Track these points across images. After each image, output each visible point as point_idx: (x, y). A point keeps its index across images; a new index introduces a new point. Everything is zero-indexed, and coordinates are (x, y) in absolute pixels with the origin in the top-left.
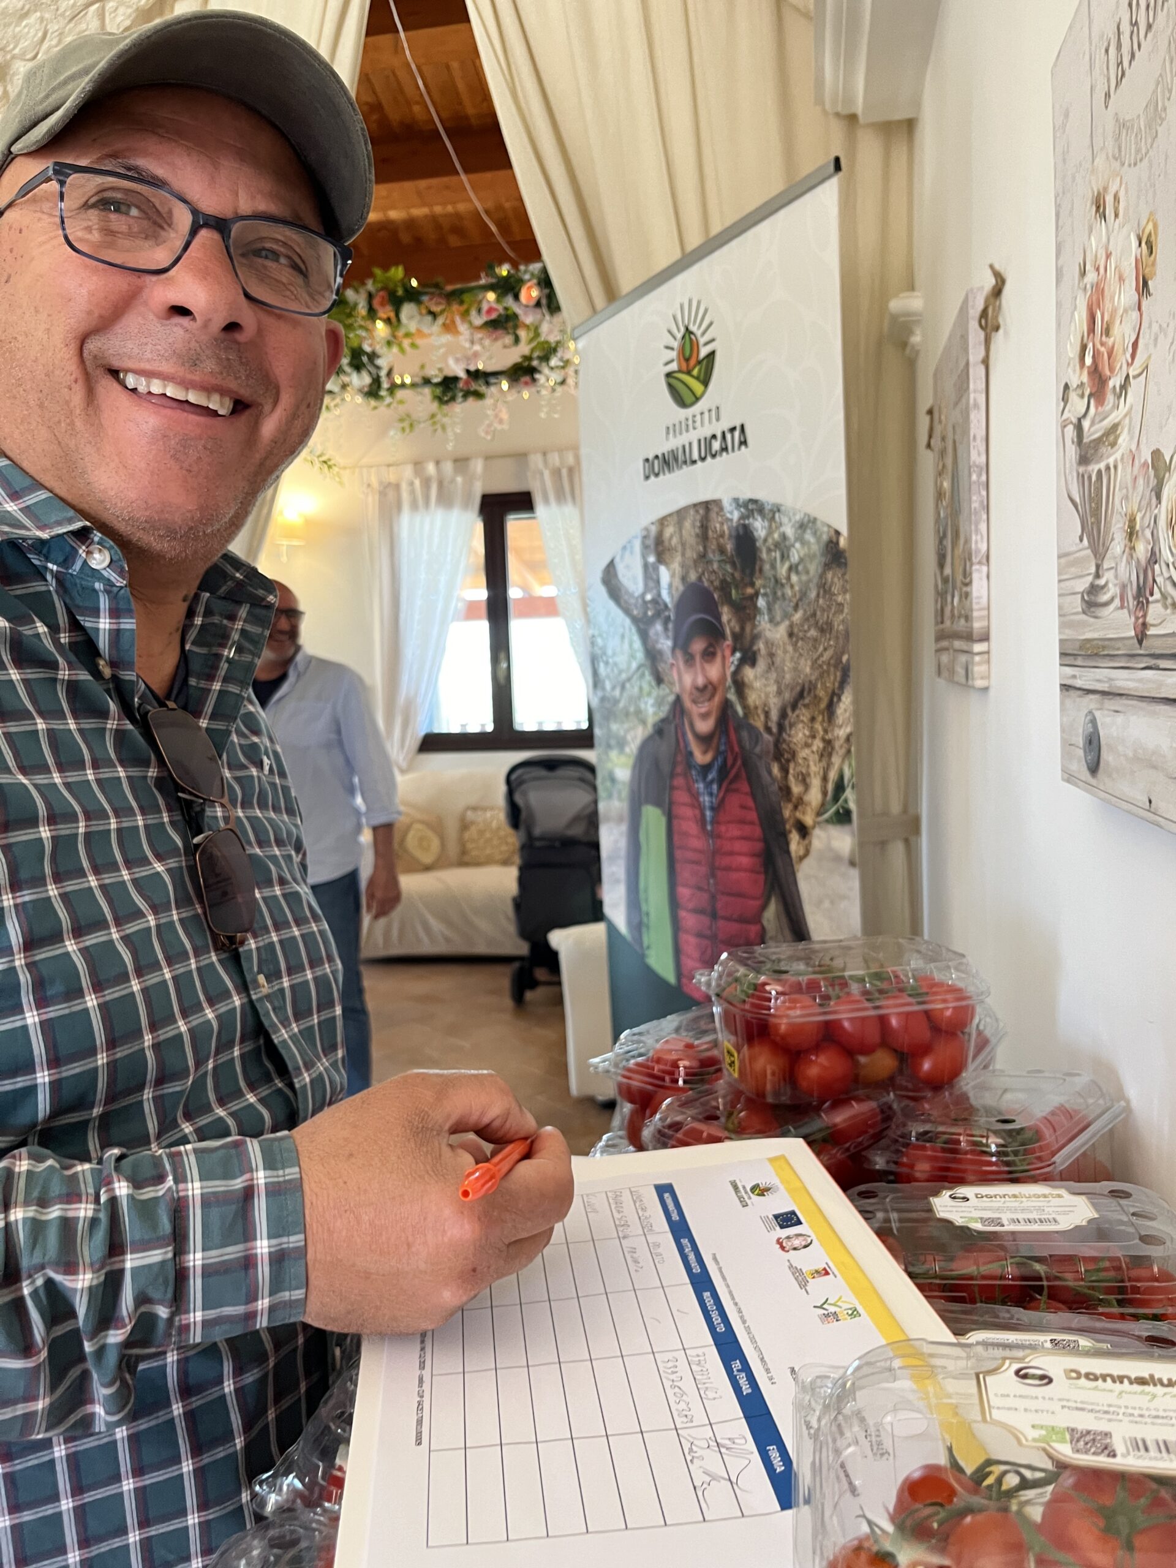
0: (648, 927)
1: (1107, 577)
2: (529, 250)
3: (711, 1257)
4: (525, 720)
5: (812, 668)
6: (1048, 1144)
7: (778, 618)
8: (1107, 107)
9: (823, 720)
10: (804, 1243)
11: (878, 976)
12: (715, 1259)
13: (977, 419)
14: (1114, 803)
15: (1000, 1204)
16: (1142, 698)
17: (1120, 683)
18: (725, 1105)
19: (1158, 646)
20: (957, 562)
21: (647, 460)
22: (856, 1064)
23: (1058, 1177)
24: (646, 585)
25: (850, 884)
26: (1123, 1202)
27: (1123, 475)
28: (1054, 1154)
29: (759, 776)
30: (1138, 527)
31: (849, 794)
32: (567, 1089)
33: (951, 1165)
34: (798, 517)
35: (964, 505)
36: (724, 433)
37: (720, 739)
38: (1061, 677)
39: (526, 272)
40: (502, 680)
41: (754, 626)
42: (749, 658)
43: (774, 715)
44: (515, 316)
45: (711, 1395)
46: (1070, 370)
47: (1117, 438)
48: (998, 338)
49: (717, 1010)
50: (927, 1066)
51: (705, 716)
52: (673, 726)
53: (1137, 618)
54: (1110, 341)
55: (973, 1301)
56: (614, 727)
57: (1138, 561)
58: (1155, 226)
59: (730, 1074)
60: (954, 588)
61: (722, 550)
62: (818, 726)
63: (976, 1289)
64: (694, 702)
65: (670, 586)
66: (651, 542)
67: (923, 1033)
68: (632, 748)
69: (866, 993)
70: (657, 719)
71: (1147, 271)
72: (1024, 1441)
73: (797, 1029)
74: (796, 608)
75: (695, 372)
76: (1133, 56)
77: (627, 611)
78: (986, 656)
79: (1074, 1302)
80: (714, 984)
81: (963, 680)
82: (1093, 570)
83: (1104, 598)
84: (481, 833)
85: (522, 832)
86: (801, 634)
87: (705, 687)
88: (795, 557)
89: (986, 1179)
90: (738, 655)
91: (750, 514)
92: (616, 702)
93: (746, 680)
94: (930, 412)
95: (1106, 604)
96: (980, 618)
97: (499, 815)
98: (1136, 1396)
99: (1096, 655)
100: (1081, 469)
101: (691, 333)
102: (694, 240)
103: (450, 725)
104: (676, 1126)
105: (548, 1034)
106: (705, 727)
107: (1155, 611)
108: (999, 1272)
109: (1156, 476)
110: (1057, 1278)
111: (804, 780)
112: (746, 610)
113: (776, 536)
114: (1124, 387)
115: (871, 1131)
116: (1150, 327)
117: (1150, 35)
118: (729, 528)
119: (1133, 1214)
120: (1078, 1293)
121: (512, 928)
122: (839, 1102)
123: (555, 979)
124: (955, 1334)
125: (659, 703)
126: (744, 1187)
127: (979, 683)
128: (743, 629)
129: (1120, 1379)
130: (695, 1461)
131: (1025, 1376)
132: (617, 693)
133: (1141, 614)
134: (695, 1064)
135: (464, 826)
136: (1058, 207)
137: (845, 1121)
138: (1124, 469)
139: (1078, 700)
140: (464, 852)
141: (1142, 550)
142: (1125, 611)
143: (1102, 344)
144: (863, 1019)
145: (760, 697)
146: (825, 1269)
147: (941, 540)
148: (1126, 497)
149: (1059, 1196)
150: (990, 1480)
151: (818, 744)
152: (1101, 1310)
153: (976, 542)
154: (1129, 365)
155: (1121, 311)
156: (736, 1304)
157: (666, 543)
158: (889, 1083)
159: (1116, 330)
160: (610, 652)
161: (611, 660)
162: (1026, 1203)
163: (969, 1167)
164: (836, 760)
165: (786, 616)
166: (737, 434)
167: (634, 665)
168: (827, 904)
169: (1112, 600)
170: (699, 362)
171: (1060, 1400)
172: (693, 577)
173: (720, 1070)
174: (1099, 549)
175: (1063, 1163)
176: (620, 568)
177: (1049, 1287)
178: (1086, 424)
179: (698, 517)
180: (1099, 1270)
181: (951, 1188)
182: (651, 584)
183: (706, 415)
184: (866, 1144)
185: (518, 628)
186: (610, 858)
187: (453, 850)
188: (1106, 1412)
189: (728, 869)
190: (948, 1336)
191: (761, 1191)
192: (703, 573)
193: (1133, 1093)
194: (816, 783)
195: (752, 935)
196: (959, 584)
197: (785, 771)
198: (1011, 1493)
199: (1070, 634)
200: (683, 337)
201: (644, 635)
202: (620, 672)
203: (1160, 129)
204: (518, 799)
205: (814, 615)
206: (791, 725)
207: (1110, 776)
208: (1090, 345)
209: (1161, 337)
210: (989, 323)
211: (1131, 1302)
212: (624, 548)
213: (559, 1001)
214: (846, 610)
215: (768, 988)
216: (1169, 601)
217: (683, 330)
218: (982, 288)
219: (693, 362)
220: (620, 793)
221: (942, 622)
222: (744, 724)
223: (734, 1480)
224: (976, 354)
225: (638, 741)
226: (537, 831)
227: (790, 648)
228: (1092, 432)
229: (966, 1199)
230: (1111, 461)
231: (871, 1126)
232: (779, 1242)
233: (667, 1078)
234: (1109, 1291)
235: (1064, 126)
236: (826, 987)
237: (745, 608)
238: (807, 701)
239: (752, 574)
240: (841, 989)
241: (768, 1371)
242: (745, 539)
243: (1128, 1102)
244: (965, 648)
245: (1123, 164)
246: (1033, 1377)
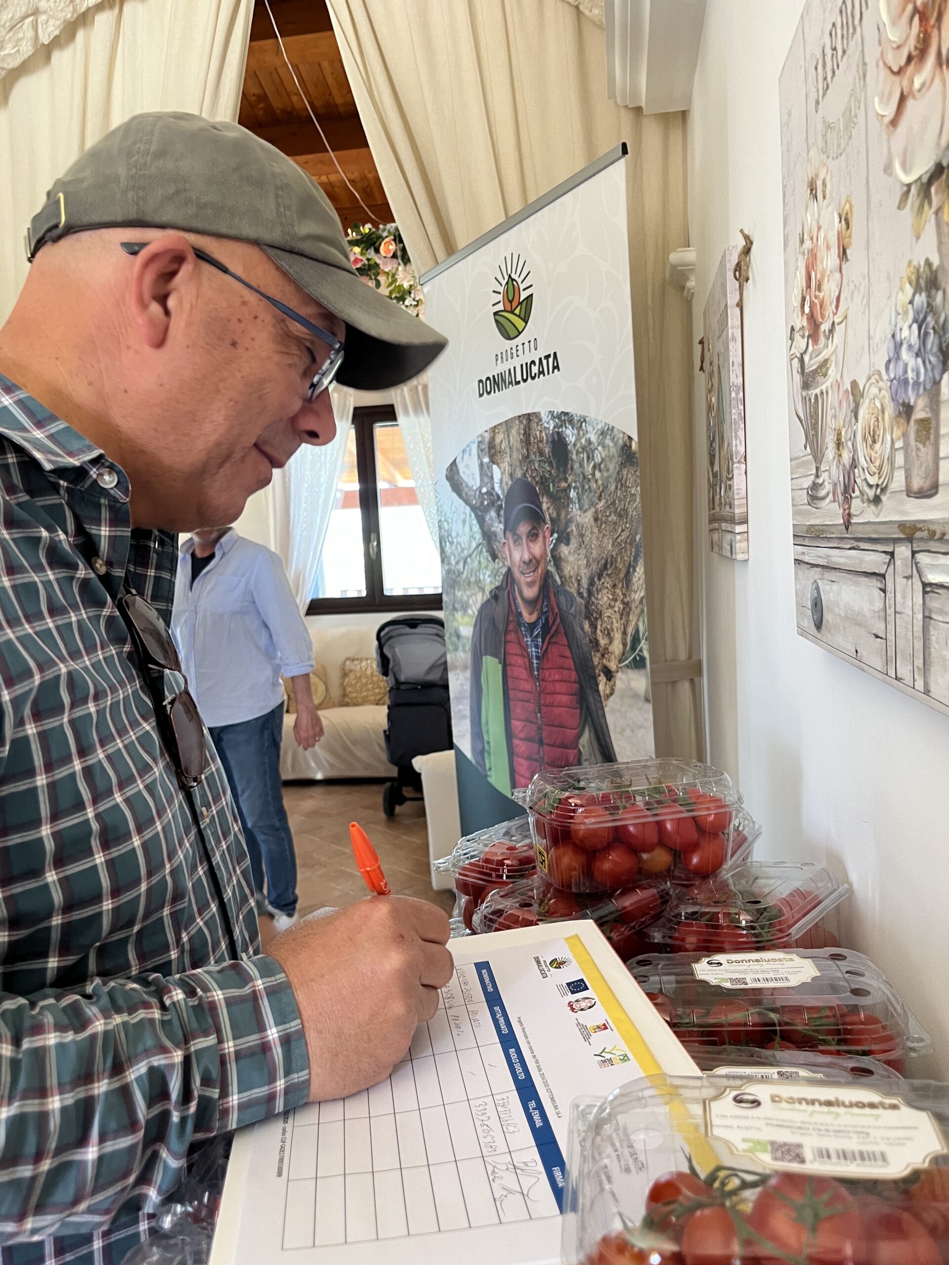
0: (489, 753)
1: (824, 476)
2: (385, 214)
3: (517, 1020)
4: (393, 587)
5: (613, 545)
6: (787, 919)
7: (586, 507)
8: (817, 111)
9: (623, 587)
10: (589, 1005)
11: (657, 790)
12: (520, 1021)
13: (734, 348)
14: (833, 649)
15: (745, 967)
16: (849, 572)
17: (834, 559)
18: (538, 894)
19: (858, 532)
20: (722, 462)
21: (480, 381)
22: (640, 859)
23: (795, 945)
24: (482, 480)
25: (645, 716)
26: (839, 963)
27: (832, 399)
28: (790, 927)
29: (574, 632)
30: (843, 440)
31: (644, 645)
32: (430, 883)
33: (714, 938)
34: (600, 427)
35: (727, 417)
36: (540, 359)
37: (543, 602)
38: (795, 553)
39: (384, 230)
40: (373, 556)
41: (568, 513)
42: (564, 538)
43: (585, 583)
44: (377, 265)
45: (511, 1129)
46: (795, 316)
47: (827, 369)
48: (749, 287)
49: (531, 820)
50: (695, 860)
51: (530, 584)
52: (506, 592)
53: (844, 510)
54: (821, 295)
55: (723, 1043)
56: (459, 594)
57: (844, 466)
58: (851, 207)
59: (542, 870)
60: (721, 481)
61: (541, 453)
62: (618, 591)
63: (726, 1035)
64: (522, 573)
65: (501, 481)
66: (485, 446)
67: (692, 834)
68: (474, 610)
69: (647, 803)
70: (493, 586)
71: (846, 241)
72: (736, 1152)
73: (593, 833)
74: (600, 499)
75: (517, 311)
76: (834, 72)
77: (467, 502)
78: (746, 535)
79: (802, 1042)
80: (528, 799)
81: (729, 555)
82: (814, 471)
83: (822, 493)
84: (358, 679)
85: (391, 677)
86: (604, 519)
87: (531, 561)
88: (598, 459)
89: (739, 948)
90: (556, 535)
91: (563, 424)
92: (460, 574)
93: (562, 555)
94: (701, 342)
95: (823, 498)
96: (740, 506)
97: (372, 665)
98: (823, 1116)
99: (818, 536)
100: (804, 394)
101: (513, 280)
102: (516, 206)
103: (332, 591)
104: (499, 913)
105: (416, 840)
106: (530, 593)
107: (856, 504)
108: (743, 1021)
109: (854, 400)
110: (787, 1024)
111: (608, 634)
112: (560, 500)
113: (583, 441)
114: (831, 331)
115: (652, 913)
116: (848, 284)
117: (845, 58)
118: (546, 435)
119: (847, 972)
120: (805, 1035)
121: (384, 756)
122: (627, 891)
123: (418, 795)
124: (702, 1069)
125: (494, 574)
126: (545, 962)
127: (740, 557)
128: (559, 515)
129: (813, 1102)
130: (497, 1180)
131: (741, 1101)
132: (461, 566)
133: (847, 507)
134: (515, 862)
135: (345, 674)
136: (784, 186)
137: (631, 905)
138: (833, 392)
139: (807, 572)
140: (345, 695)
141: (846, 457)
142: (836, 504)
143: (816, 297)
144: (644, 824)
145: (573, 568)
146: (604, 1025)
147: (712, 442)
148: (835, 416)
149: (792, 960)
150: (716, 1185)
151: (618, 605)
152: (821, 1048)
153: (736, 446)
154: (835, 314)
155: (828, 272)
156: (534, 1057)
157: (498, 447)
158: (668, 874)
159: (825, 287)
160: (454, 534)
161: (455, 540)
162: (765, 966)
163: (728, 939)
164: (633, 618)
165: (592, 504)
166: (551, 360)
167: (474, 545)
168: (628, 732)
169: (828, 494)
170: (520, 303)
171: (765, 1119)
172: (519, 474)
173: (534, 867)
174: (818, 456)
175: (797, 933)
176: (461, 467)
177: (781, 1031)
178: (806, 358)
179: (522, 427)
180: (821, 1018)
181: (709, 956)
182: (486, 480)
183: (527, 345)
184: (648, 923)
185: (386, 514)
186: (457, 698)
187: (336, 692)
188: (800, 1128)
189: (551, 705)
190: (696, 1071)
191: (558, 964)
192: (527, 470)
193: (854, 877)
194: (618, 636)
195: (571, 759)
196: (724, 479)
197: (594, 626)
198: (734, 1192)
199: (800, 520)
200: (507, 283)
201: (481, 521)
202: (463, 550)
203: (854, 132)
204: (386, 651)
205: (614, 503)
206: (598, 591)
207: (829, 631)
208: (808, 298)
209: (856, 294)
210: (741, 272)
211: (845, 1042)
212: (464, 451)
213: (422, 813)
214: (638, 500)
215: (570, 801)
216: (866, 497)
217: (507, 278)
218: (737, 246)
219: (515, 304)
220: (464, 646)
221: (714, 509)
222: (560, 590)
223: (525, 1192)
224: (732, 299)
225: (478, 605)
226: (402, 678)
227: (596, 530)
228: (811, 364)
229: (720, 964)
230: (824, 387)
231: (652, 909)
232: (570, 1005)
233: (494, 874)
234: (829, 1032)
235: (788, 124)
236: (614, 799)
237: (560, 498)
238: (610, 572)
239: (565, 472)
240: (626, 802)
241: (556, 1107)
242: (559, 443)
243: (850, 884)
244: (729, 529)
245: (828, 157)
246: (747, 1101)
